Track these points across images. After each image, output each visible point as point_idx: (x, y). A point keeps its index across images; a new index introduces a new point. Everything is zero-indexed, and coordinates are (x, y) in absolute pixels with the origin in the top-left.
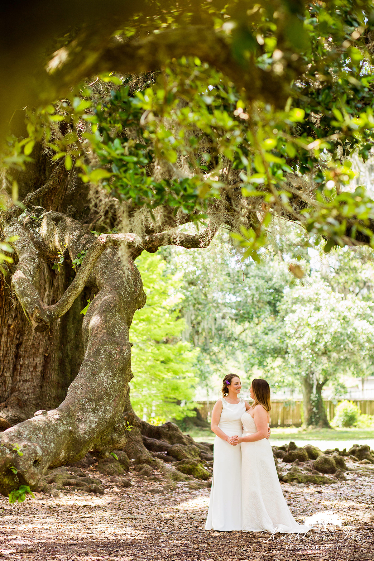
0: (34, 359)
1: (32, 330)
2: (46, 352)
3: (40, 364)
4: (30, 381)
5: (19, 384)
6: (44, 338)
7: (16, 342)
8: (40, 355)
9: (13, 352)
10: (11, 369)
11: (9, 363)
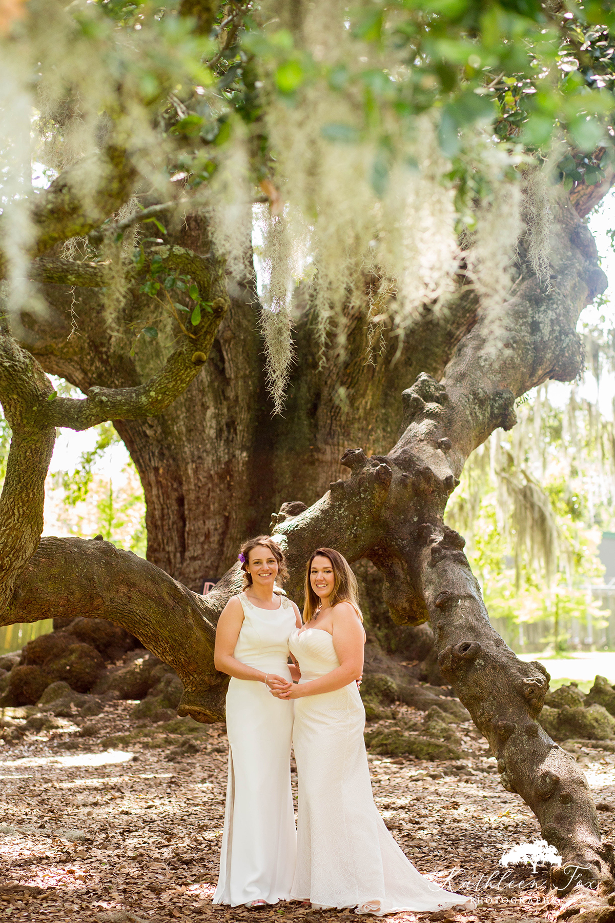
0: (204, 522)
1: (188, 474)
2: (225, 509)
3: (216, 529)
4: (200, 559)
5: (185, 564)
6: (217, 485)
7: (174, 495)
8: (215, 515)
9: (173, 511)
10: (176, 539)
11: (169, 529)
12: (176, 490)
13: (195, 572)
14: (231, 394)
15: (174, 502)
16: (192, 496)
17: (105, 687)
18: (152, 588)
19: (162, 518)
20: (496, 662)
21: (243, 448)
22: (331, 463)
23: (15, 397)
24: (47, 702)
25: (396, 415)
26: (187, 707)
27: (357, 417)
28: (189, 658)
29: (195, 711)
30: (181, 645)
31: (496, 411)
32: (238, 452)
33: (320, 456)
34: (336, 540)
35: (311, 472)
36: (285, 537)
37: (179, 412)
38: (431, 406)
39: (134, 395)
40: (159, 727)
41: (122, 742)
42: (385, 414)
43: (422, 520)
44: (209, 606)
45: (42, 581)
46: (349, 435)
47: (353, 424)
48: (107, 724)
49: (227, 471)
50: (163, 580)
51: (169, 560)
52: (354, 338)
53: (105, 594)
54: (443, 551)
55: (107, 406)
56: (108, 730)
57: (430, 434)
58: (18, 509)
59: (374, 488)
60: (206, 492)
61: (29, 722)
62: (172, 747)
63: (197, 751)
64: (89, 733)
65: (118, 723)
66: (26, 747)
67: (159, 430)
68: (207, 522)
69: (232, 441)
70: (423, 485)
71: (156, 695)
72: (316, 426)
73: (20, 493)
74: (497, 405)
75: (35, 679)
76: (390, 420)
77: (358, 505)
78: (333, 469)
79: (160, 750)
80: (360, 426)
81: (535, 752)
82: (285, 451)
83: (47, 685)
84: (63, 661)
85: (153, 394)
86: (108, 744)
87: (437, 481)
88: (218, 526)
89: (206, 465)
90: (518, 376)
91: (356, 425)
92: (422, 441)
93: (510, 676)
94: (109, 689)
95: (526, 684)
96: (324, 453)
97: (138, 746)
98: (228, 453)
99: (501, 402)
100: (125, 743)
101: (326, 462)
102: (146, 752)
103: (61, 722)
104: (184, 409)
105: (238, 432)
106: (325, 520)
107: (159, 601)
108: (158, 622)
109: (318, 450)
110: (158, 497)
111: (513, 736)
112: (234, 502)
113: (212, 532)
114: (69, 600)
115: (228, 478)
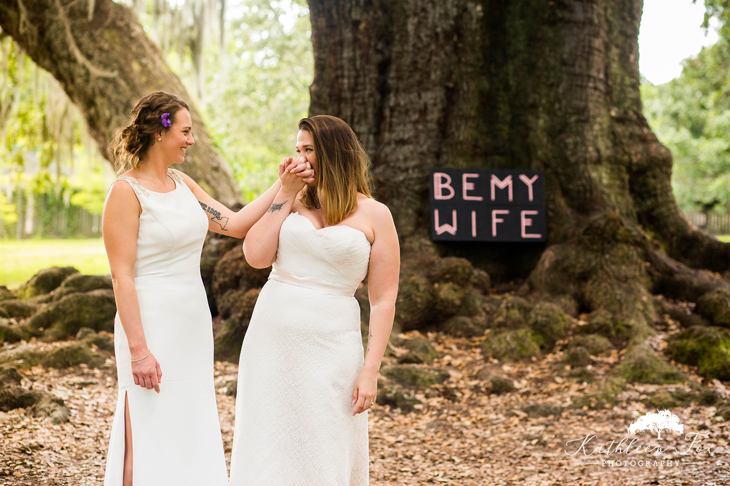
0: (419, 96)
1: (406, 31)
2: (449, 78)
3: (435, 105)
4: (411, 143)
6: (442, 47)
7: (376, 58)
8: (435, 85)
9: (371, 80)
10: (371, 116)
12: (378, 51)
13: (406, 159)
15: (373, 67)
16: (407, 60)
19: (354, 89)
32: (470, 5)
33: (567, 15)
49: (456, 29)
60: (427, 56)
68: (423, 95)
82: (518, 7)
88: (438, 101)
89: (430, 20)
98: (458, 5)
109: (563, 7)
112: (463, 69)
113: (430, 107)
115: (455, 38)
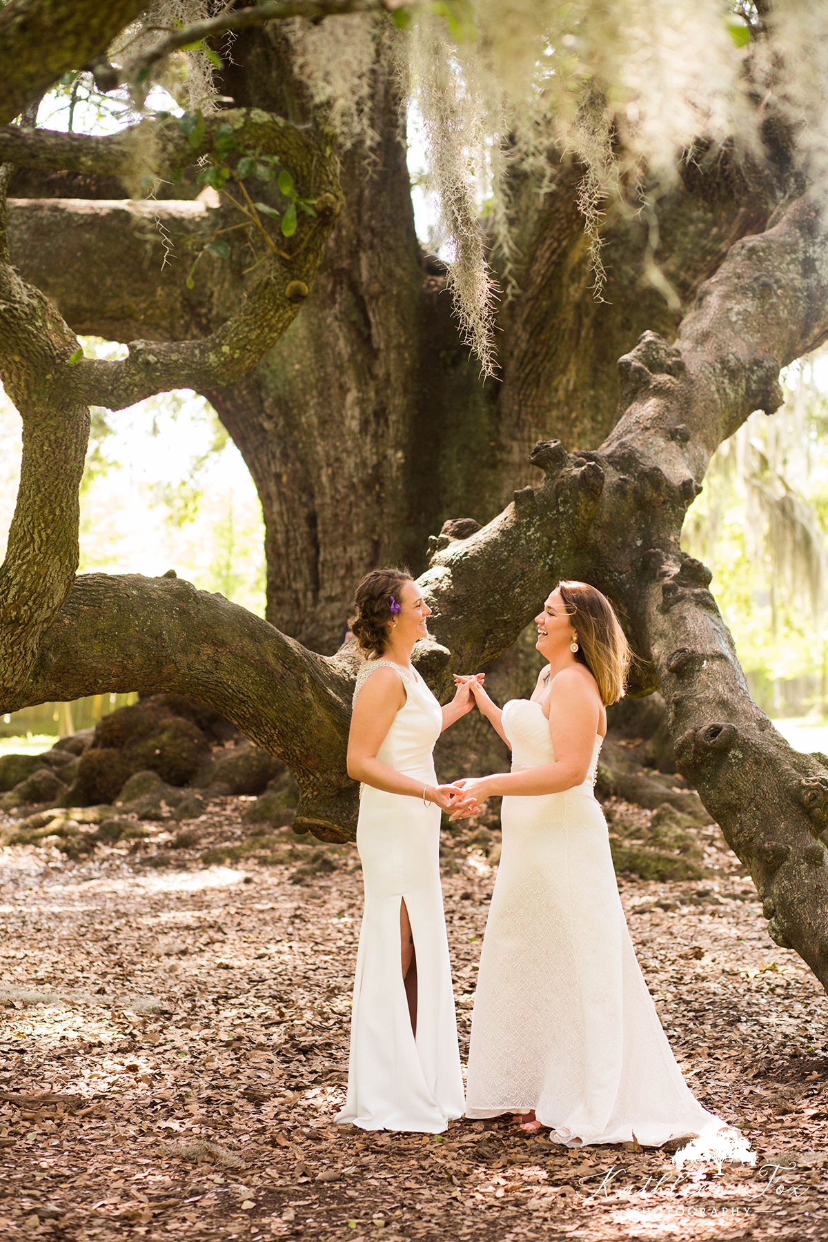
0: (345, 549)
1: (322, 483)
2: (373, 531)
3: (361, 559)
4: (339, 600)
5: (319, 607)
6: (363, 498)
7: (303, 512)
8: (359, 538)
9: (301, 535)
10: (306, 572)
11: (297, 559)
12: (305, 505)
13: (333, 618)
14: (380, 371)
15: (303, 522)
16: (328, 513)
17: (209, 777)
18: (249, 646)
19: (287, 543)
20: (760, 754)
21: (397, 447)
22: (520, 465)
23: (17, 358)
24: (128, 799)
25: (610, 399)
26: (306, 820)
27: (555, 401)
28: (307, 749)
29: (318, 826)
30: (295, 730)
31: (754, 386)
32: (390, 452)
33: (505, 456)
34: (523, 574)
35: (491, 478)
36: (448, 571)
37: (308, 397)
38: (662, 378)
39: (197, 352)
40: (282, 834)
41: (229, 856)
42: (594, 397)
43: (648, 544)
44: (336, 672)
45: (84, 640)
46: (544, 426)
47: (549, 410)
48: (210, 830)
49: (375, 479)
50: (267, 636)
51: (297, 601)
52: (551, 292)
53: (179, 657)
54: (680, 590)
55: (156, 370)
56: (211, 839)
57: (658, 419)
58: (39, 532)
59: (578, 497)
60: (347, 508)
61: (102, 828)
62: (299, 864)
63: (334, 869)
64: (184, 843)
65: (226, 828)
66: (97, 864)
67: (281, 422)
68: (349, 549)
69: (382, 436)
70: (650, 493)
71: (277, 790)
72: (499, 414)
73: (41, 508)
74: (755, 378)
75: (112, 767)
76: (601, 405)
77: (555, 522)
78: (523, 474)
79: (282, 867)
80: (560, 414)
81: (819, 887)
82: (455, 450)
83: (129, 776)
84: (151, 742)
85: (226, 349)
86: (211, 859)
87: (670, 487)
88: (364, 554)
89: (346, 471)
90: (785, 336)
91: (554, 413)
92: (647, 429)
93: (780, 775)
94: (214, 780)
95: (804, 787)
96: (510, 452)
97: (252, 862)
98: (377, 453)
99: (761, 373)
100: (235, 857)
101: (513, 465)
102: (264, 869)
103: (149, 827)
104: (314, 393)
105: (391, 424)
106: (507, 545)
107: (262, 667)
108: (260, 698)
109: (501, 448)
110: (281, 514)
111: (786, 863)
112: (385, 520)
113: (355, 562)
114: (125, 668)
115: (377, 487)
